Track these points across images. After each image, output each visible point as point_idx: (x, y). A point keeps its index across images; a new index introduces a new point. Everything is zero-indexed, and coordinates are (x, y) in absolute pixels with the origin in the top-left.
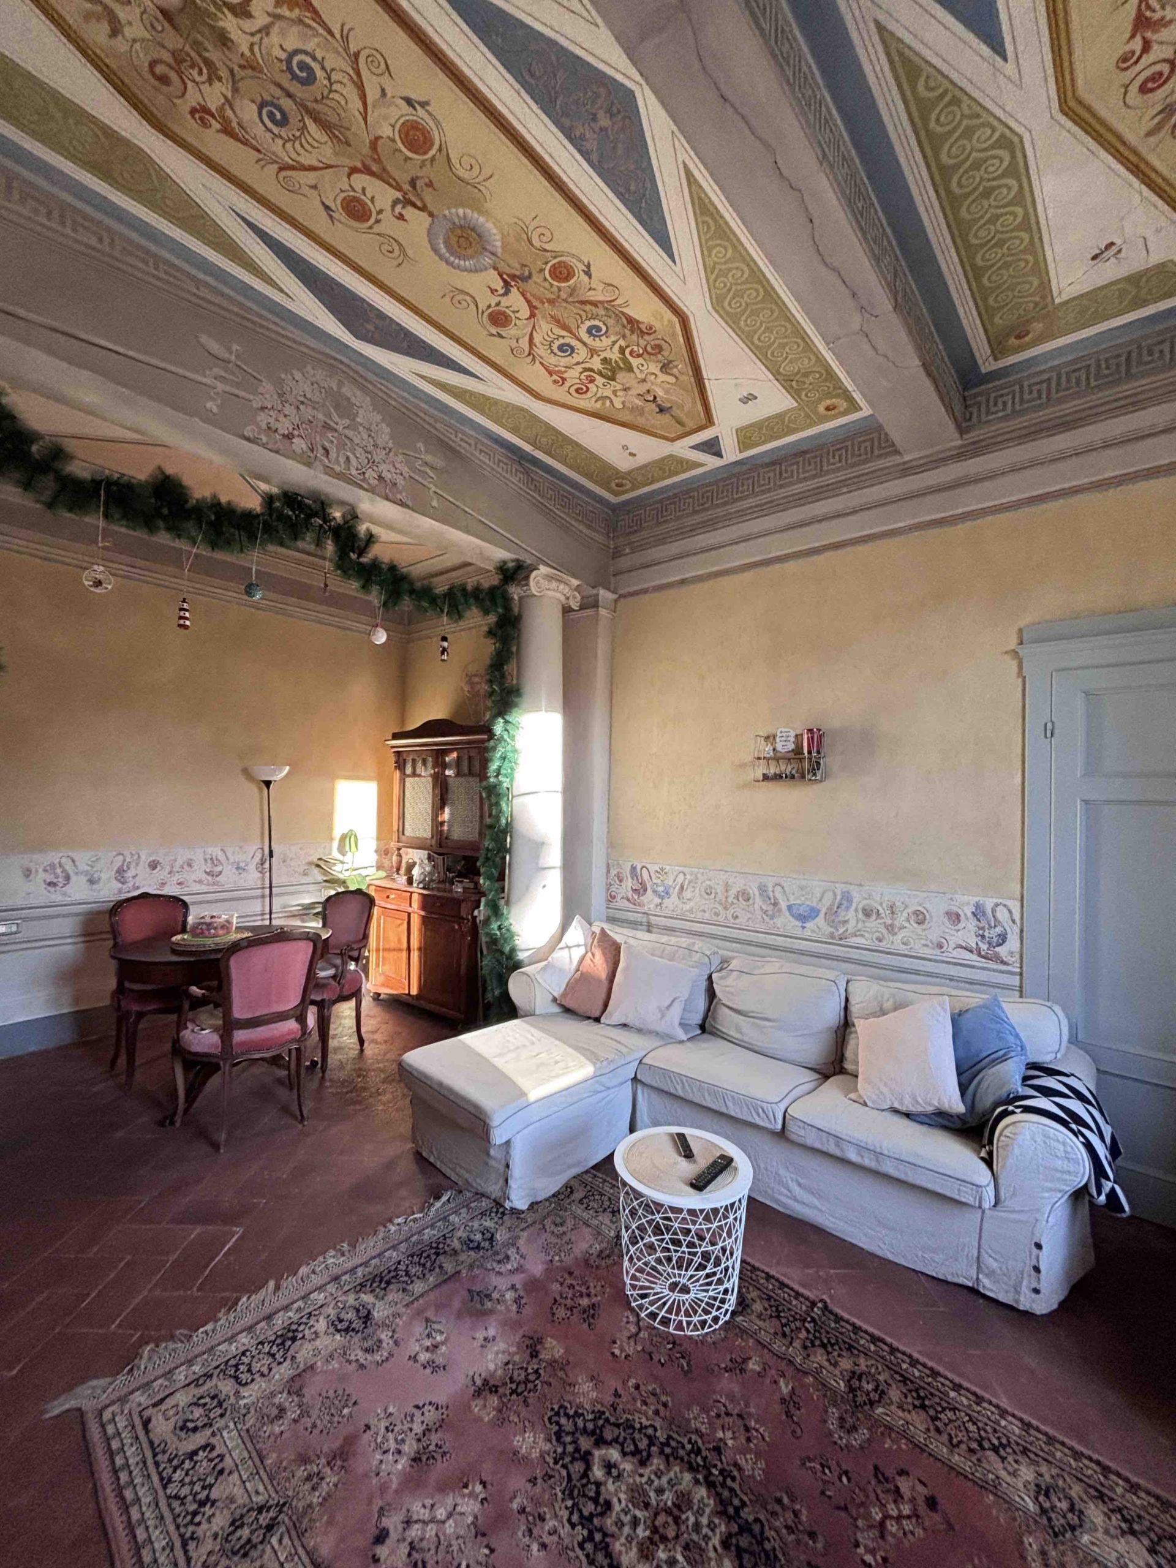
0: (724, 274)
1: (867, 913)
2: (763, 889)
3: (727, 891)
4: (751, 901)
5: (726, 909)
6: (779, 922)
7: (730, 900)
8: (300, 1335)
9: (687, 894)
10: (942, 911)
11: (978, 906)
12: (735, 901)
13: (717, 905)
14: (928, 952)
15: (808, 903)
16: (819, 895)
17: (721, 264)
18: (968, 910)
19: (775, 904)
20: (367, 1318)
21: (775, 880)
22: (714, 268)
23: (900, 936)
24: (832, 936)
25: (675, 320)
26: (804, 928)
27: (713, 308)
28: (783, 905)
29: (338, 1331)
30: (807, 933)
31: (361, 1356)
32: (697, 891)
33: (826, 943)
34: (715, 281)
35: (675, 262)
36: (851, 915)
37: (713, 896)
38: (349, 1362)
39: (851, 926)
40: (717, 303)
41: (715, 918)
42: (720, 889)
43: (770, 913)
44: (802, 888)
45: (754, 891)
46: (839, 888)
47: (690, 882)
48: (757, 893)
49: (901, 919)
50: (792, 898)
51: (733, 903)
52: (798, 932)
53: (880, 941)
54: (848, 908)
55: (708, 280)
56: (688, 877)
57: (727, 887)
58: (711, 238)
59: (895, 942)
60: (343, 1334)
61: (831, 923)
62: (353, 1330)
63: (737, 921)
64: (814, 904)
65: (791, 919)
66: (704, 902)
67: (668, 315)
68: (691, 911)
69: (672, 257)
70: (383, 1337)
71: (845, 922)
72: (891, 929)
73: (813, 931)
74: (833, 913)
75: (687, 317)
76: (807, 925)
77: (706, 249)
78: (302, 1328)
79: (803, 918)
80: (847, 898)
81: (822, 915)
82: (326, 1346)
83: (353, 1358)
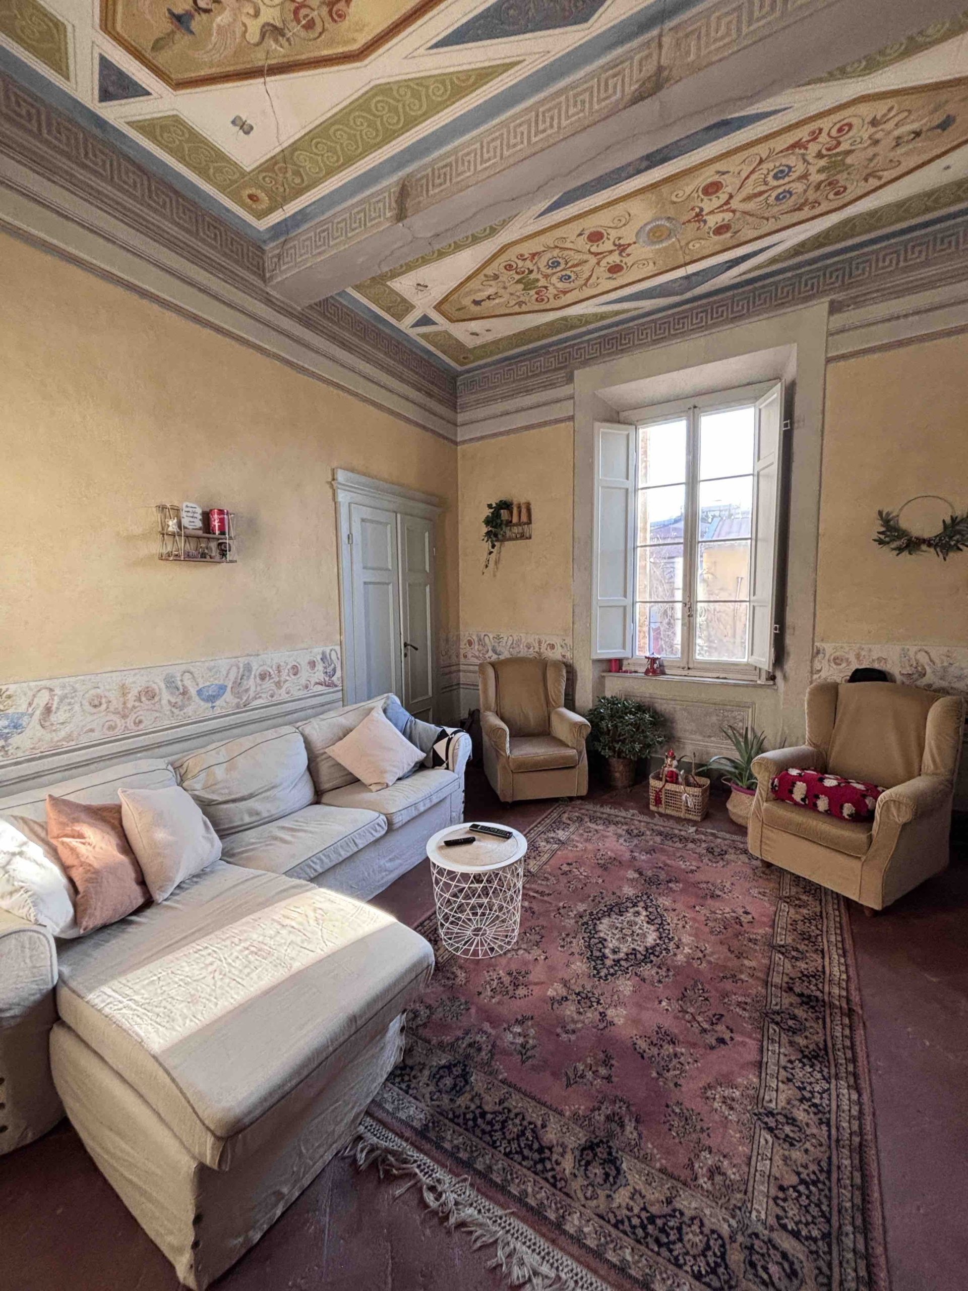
0: (416, 95)
1: (263, 677)
2: (170, 683)
3: (124, 694)
4: (156, 699)
5: (124, 717)
6: (189, 710)
7: (130, 705)
8: (644, 1215)
9: (58, 717)
10: (307, 661)
11: (323, 653)
12: (137, 704)
13: (112, 717)
14: (301, 694)
15: (217, 682)
16: (225, 673)
17: (427, 91)
18: (319, 657)
19: (184, 693)
20: (591, 1147)
21: (184, 667)
22: (421, 85)
23: (284, 689)
24: (238, 706)
25: (355, 47)
26: (213, 707)
27: (376, 86)
28: (193, 691)
29: (618, 1170)
30: (218, 711)
31: (629, 1127)
32: (77, 707)
33: (234, 714)
34: (408, 87)
35: (431, 48)
36: (251, 682)
37: (104, 706)
38: (640, 1135)
39: (251, 693)
40: (383, 90)
41: (111, 733)
42: (113, 695)
43: (180, 703)
44: (210, 669)
45: (159, 685)
46: (242, 661)
47: (61, 700)
48: (163, 686)
49: (284, 673)
50: (200, 681)
51: (134, 707)
52: (210, 714)
53: (272, 696)
54: (249, 677)
55: (412, 80)
56: (58, 692)
57: (124, 690)
58: (452, 83)
59: (282, 695)
60: (618, 1163)
61: (238, 695)
62: (610, 1154)
63: (141, 726)
64: (221, 682)
65: (202, 703)
66: (90, 718)
67: (363, 39)
68: (69, 738)
69: (436, 46)
70: (602, 1118)
71: (247, 690)
72: (278, 684)
73: (222, 708)
74: (238, 684)
75: (361, 60)
76: (217, 703)
77: (442, 79)
78: (635, 1221)
79: (212, 699)
80: (248, 668)
81: (229, 689)
82: (639, 1173)
83: (635, 1134)
